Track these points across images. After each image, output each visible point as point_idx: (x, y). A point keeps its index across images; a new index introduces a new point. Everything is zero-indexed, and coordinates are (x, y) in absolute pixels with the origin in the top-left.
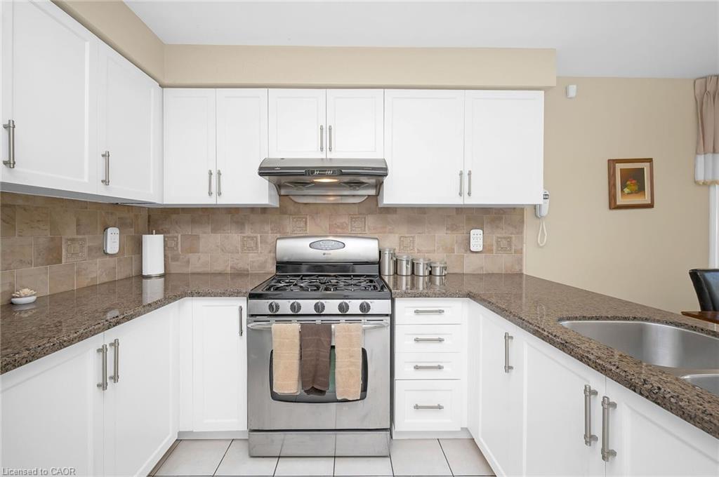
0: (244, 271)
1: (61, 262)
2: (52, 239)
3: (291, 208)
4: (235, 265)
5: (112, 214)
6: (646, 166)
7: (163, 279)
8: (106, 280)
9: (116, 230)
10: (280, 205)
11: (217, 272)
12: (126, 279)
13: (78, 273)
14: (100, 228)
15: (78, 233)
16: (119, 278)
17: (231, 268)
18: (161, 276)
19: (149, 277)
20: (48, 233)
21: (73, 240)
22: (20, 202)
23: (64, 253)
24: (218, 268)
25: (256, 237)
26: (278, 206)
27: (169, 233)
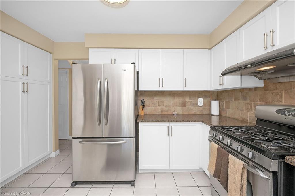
0: (246, 120)
1: (185, 107)
2: (183, 101)
3: (271, 87)
4: (242, 117)
5: (201, 94)
7: (218, 117)
8: (199, 114)
9: (202, 99)
10: (264, 86)
11: (236, 118)
12: (207, 114)
13: (190, 110)
14: (197, 98)
15: (190, 100)
16: (204, 114)
17: (241, 118)
18: (217, 116)
19: (213, 115)
20: (182, 99)
21: (188, 101)
22: (176, 93)
23: (186, 105)
24: (236, 117)
25: (252, 104)
26: (263, 86)
27: (222, 100)
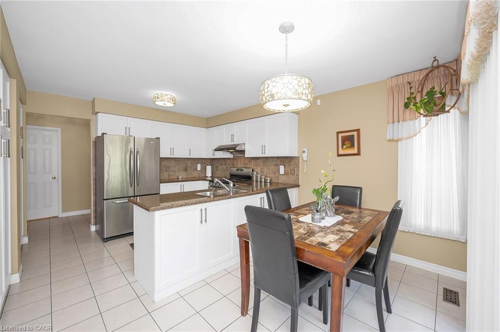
2: (186, 166)
5: (199, 161)
6: (355, 133)
8: (198, 176)
9: (200, 165)
13: (191, 174)
14: (196, 164)
16: (201, 176)
18: (211, 177)
19: (208, 177)
21: (190, 167)
22: (180, 159)
23: (188, 170)
27: (214, 166)
